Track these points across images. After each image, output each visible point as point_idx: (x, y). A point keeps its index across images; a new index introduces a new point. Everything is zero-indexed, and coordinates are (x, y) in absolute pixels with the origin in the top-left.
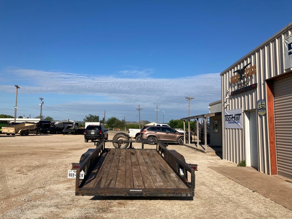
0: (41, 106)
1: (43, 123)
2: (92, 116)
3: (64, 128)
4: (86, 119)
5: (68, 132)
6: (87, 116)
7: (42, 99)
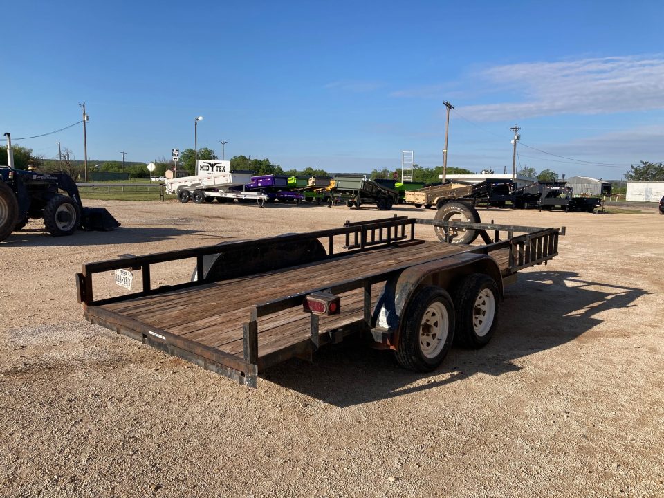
0: (515, 145)
1: (493, 183)
2: (650, 166)
3: (540, 194)
4: (634, 175)
5: (554, 206)
6: (635, 167)
7: (516, 129)
